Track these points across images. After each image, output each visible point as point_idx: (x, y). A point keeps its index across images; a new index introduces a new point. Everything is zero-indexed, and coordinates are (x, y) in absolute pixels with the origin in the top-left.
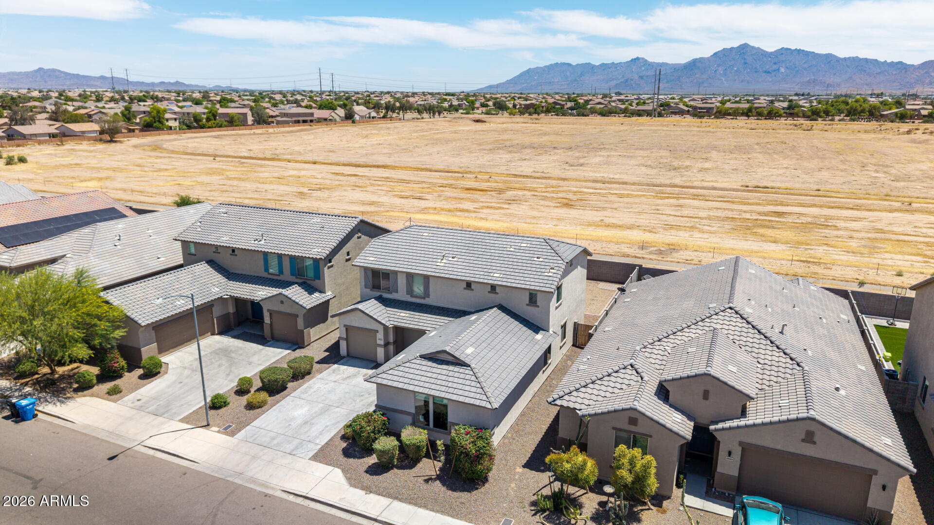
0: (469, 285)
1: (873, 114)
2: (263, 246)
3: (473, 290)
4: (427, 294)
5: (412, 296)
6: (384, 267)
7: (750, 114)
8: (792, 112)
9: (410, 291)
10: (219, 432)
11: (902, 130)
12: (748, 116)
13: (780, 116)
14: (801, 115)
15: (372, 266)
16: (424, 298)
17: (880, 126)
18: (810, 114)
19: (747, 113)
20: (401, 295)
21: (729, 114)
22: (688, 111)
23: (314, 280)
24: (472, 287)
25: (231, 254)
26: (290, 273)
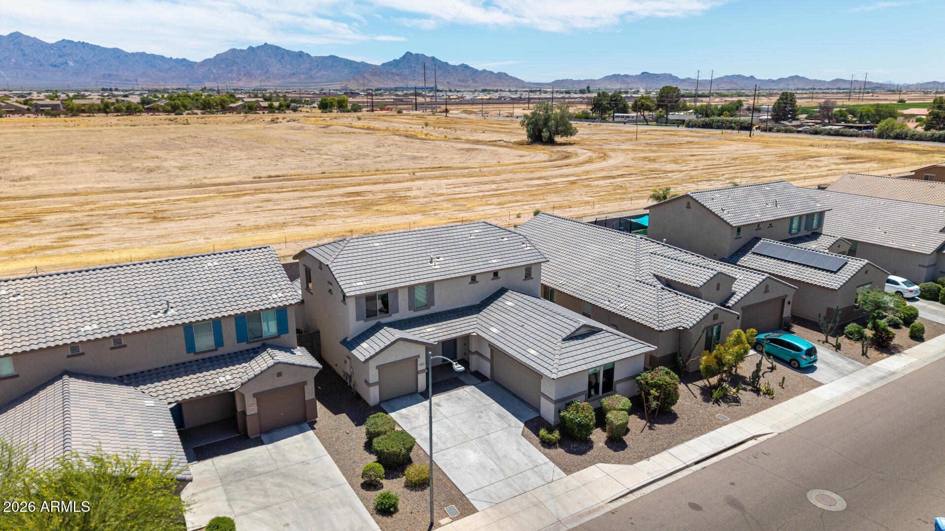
0: (473, 278)
3: (478, 282)
4: (431, 302)
5: (416, 310)
7: (108, 110)
8: (147, 106)
9: (412, 306)
10: (454, 520)
12: (107, 113)
13: (140, 111)
14: (161, 110)
15: (363, 292)
16: (428, 308)
18: (169, 108)
19: (105, 109)
21: (83, 111)
22: (28, 109)
23: (279, 336)
24: (477, 279)
25: (112, 348)
26: (236, 340)
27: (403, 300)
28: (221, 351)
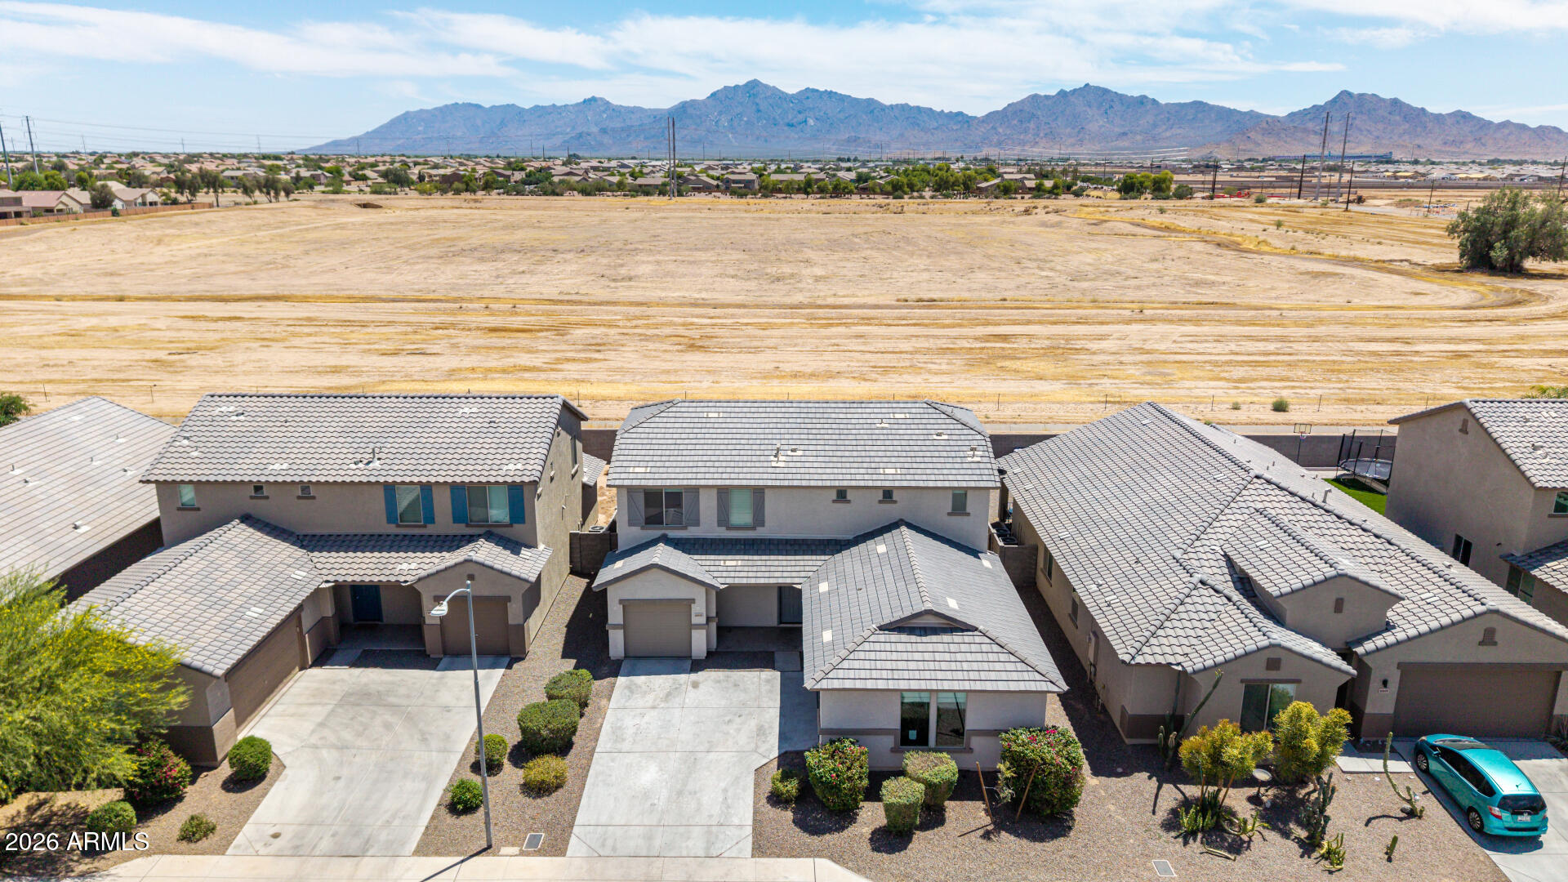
0: (842, 494)
1: (967, 187)
2: (379, 471)
3: (849, 502)
4: (759, 520)
5: (729, 528)
6: (668, 483)
7: (809, 190)
8: (864, 186)
9: (723, 520)
10: (522, 853)
11: (1017, 209)
12: (807, 193)
13: (851, 192)
14: (878, 190)
15: (643, 483)
16: (753, 528)
17: (989, 203)
18: (889, 188)
19: (806, 188)
20: (708, 526)
21: (780, 191)
22: (718, 186)
23: (511, 525)
24: (849, 497)
25: (299, 498)
26: (451, 520)
27: (708, 506)
28: (430, 530)
